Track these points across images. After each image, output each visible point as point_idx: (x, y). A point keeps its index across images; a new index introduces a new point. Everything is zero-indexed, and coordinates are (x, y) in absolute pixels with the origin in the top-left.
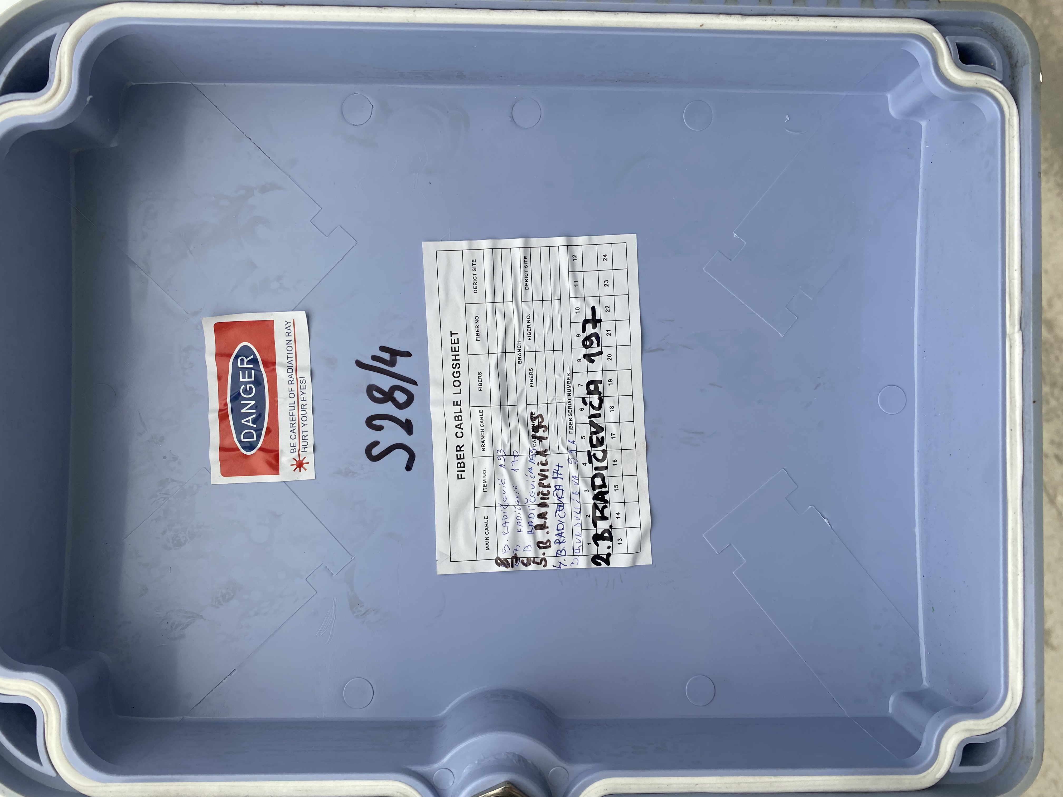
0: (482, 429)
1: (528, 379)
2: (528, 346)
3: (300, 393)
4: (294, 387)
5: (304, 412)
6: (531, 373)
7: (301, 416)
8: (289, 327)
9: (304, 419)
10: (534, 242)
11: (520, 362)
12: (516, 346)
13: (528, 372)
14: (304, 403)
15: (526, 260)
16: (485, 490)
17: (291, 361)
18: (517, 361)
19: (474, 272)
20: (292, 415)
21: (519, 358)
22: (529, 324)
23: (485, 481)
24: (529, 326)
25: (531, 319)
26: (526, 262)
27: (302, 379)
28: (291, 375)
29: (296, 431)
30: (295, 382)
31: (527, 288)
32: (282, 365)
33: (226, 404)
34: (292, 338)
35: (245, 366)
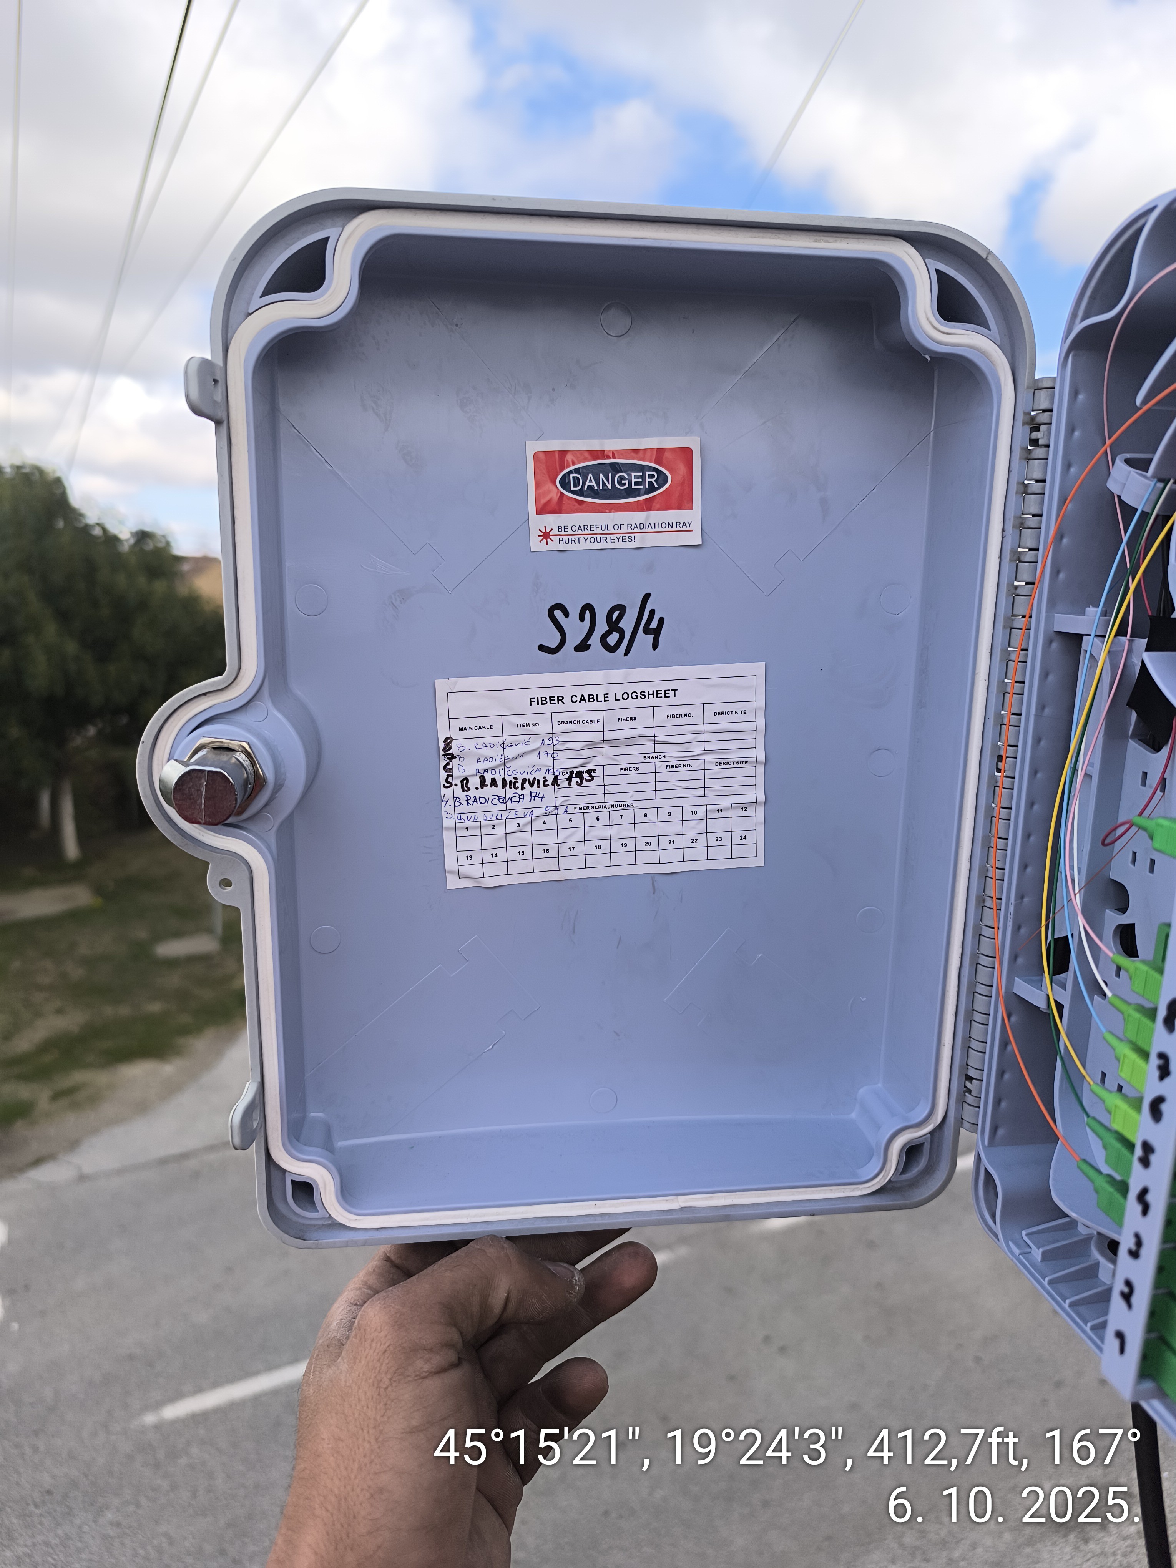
0: (579, 722)
1: (628, 766)
2: (661, 767)
3: (618, 536)
4: (624, 530)
5: (599, 541)
6: (634, 769)
7: (595, 536)
8: (686, 525)
9: (592, 540)
10: (761, 769)
11: (645, 758)
12: (661, 754)
13: (636, 766)
14: (609, 540)
15: (744, 763)
16: (519, 725)
17: (651, 526)
18: (647, 755)
19: (734, 713)
20: (596, 528)
21: (649, 757)
22: (682, 766)
23: (528, 725)
24: (680, 766)
25: (687, 769)
26: (742, 763)
27: (633, 538)
28: (637, 527)
29: (580, 532)
30: (630, 530)
31: (717, 764)
32: (647, 517)
33: (608, 457)
34: (674, 528)
35: (648, 480)
